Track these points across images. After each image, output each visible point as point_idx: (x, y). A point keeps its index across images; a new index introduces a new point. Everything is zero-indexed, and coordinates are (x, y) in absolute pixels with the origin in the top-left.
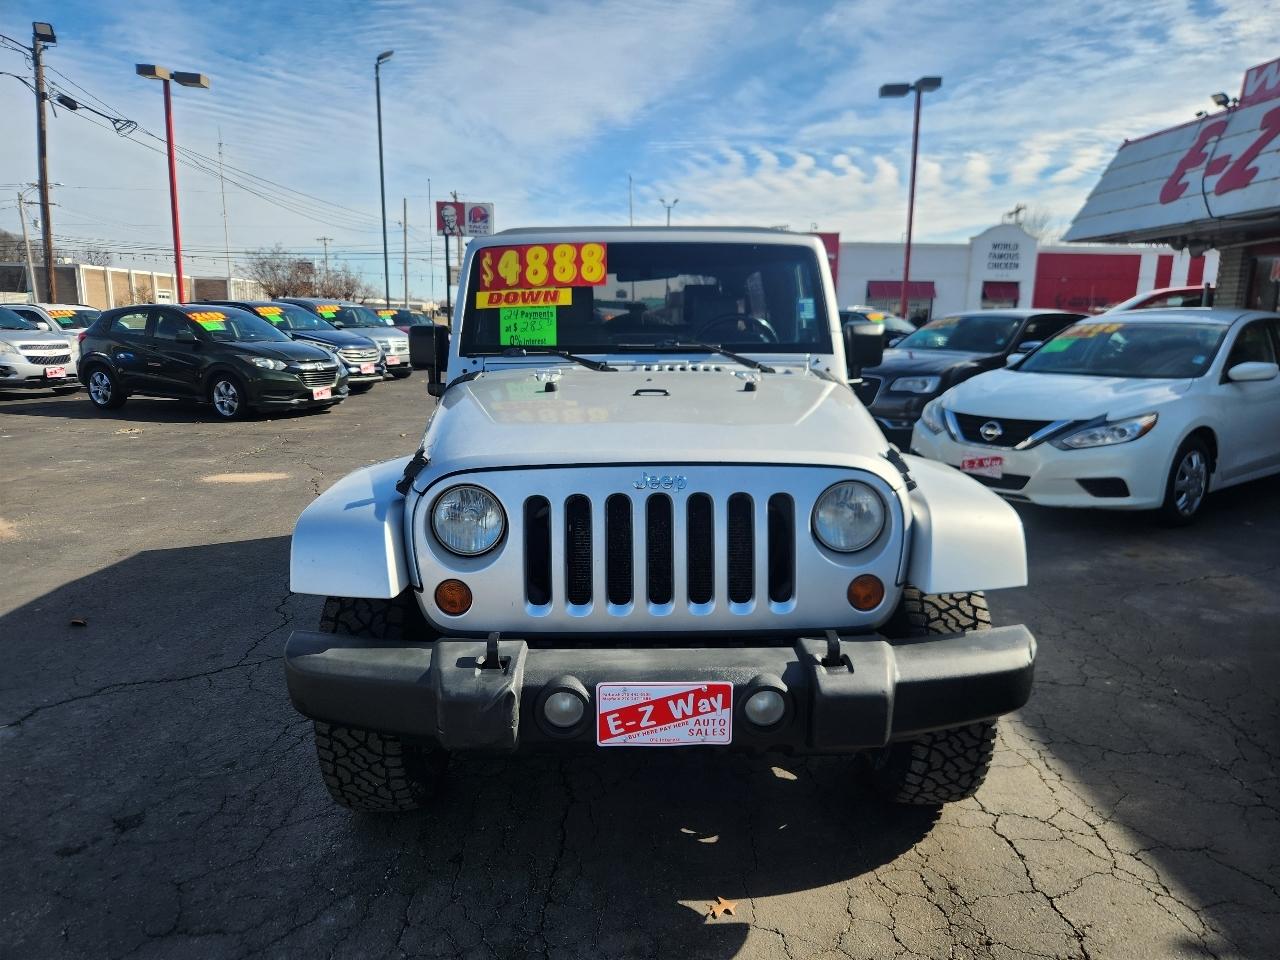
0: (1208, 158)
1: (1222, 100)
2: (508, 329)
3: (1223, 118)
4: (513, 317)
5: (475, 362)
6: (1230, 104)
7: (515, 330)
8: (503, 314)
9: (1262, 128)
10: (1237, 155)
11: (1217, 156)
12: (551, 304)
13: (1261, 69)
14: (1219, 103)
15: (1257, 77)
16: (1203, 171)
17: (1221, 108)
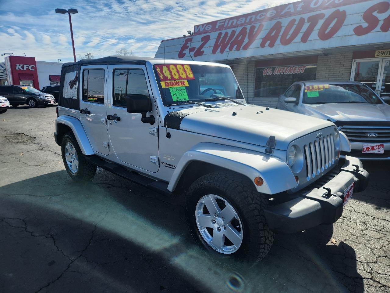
0: (189, 47)
1: (190, 32)
2: (174, 95)
3: (190, 37)
4: (174, 91)
5: (170, 108)
6: (192, 34)
7: (176, 96)
8: (171, 90)
9: (202, 41)
10: (197, 47)
11: (192, 47)
12: (183, 86)
13: (198, 26)
14: (189, 33)
15: (197, 28)
16: (189, 51)
17: (189, 35)
